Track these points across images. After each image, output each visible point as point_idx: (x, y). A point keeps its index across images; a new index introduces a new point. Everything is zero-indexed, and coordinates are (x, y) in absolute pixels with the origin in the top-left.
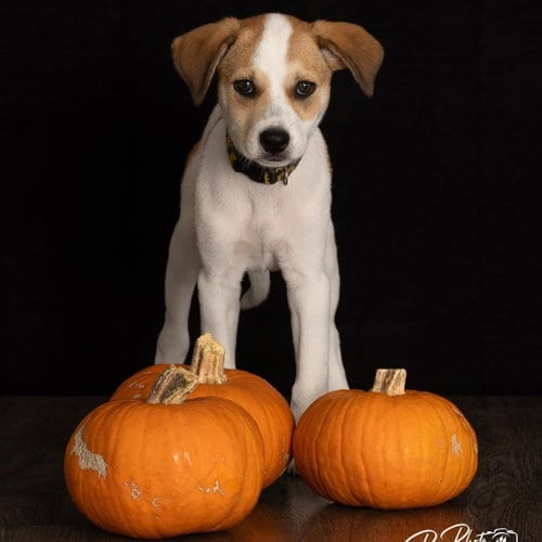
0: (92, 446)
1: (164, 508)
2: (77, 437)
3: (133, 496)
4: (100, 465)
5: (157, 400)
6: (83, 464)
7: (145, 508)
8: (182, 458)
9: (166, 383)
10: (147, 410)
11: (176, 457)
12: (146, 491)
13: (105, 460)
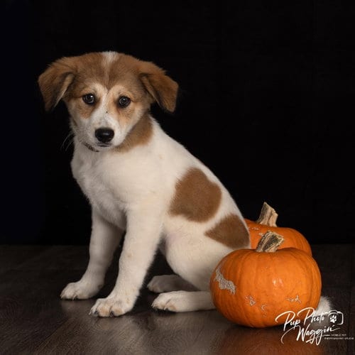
0: (226, 276)
1: (268, 311)
2: (217, 271)
4: (231, 287)
5: (261, 250)
6: (221, 286)
7: (257, 311)
8: (278, 282)
9: (266, 240)
12: (258, 301)
13: (235, 284)
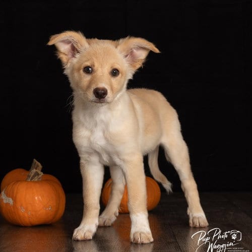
0: (8, 195)
1: (32, 215)
2: (3, 193)
3: (22, 211)
4: (11, 201)
5: (29, 180)
6: (5, 201)
7: (26, 215)
8: (38, 198)
9: (32, 175)
10: (26, 183)
11: (36, 198)
12: (26, 209)
13: (12, 199)
